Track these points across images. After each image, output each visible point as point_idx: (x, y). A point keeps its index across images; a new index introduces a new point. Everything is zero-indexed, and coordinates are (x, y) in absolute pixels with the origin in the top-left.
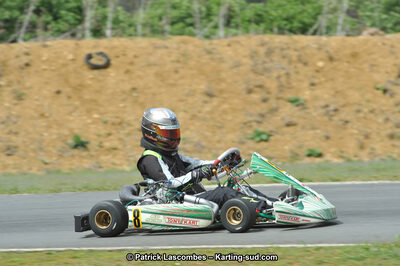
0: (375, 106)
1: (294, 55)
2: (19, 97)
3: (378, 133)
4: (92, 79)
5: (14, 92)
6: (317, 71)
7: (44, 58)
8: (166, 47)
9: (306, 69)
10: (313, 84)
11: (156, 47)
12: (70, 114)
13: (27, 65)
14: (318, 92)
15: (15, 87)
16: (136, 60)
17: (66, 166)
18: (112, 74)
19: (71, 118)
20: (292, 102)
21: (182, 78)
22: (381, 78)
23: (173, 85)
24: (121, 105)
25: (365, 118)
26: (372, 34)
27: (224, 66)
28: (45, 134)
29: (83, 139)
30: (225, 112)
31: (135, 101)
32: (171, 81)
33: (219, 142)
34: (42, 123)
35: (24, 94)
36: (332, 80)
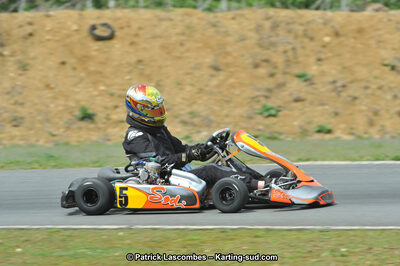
0: (383, 83)
1: (300, 29)
2: (24, 67)
3: (387, 110)
4: (97, 50)
5: (19, 62)
6: (324, 46)
7: (48, 29)
8: (171, 20)
9: (313, 44)
10: (319, 60)
11: (161, 20)
12: (75, 85)
13: (31, 35)
14: (325, 67)
15: (19, 57)
16: (141, 32)
17: (73, 138)
18: (117, 46)
19: (77, 90)
20: (299, 76)
21: (188, 51)
22: (387, 55)
23: (179, 58)
24: (127, 77)
25: (373, 95)
26: (377, 10)
27: (230, 39)
28: (52, 106)
29: (90, 111)
30: (232, 86)
31: (141, 74)
32: (178, 54)
33: (227, 116)
34: (48, 94)
35: (28, 64)
36: (339, 55)
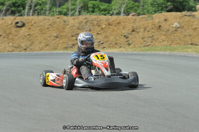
0: (118, 42)
6: (102, 29)
8: (49, 20)
9: (99, 28)
10: (98, 34)
11: (45, 20)
14: (99, 36)
16: (34, 24)
18: (23, 29)
21: (49, 31)
22: (125, 32)
24: (22, 40)
25: (112, 46)
26: (133, 15)
30: (60, 43)
31: (28, 39)
32: (44, 32)
36: (106, 32)
